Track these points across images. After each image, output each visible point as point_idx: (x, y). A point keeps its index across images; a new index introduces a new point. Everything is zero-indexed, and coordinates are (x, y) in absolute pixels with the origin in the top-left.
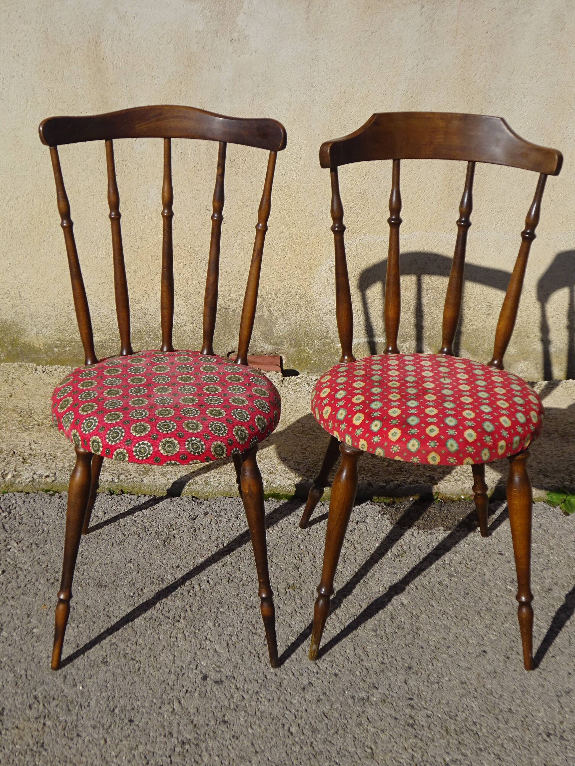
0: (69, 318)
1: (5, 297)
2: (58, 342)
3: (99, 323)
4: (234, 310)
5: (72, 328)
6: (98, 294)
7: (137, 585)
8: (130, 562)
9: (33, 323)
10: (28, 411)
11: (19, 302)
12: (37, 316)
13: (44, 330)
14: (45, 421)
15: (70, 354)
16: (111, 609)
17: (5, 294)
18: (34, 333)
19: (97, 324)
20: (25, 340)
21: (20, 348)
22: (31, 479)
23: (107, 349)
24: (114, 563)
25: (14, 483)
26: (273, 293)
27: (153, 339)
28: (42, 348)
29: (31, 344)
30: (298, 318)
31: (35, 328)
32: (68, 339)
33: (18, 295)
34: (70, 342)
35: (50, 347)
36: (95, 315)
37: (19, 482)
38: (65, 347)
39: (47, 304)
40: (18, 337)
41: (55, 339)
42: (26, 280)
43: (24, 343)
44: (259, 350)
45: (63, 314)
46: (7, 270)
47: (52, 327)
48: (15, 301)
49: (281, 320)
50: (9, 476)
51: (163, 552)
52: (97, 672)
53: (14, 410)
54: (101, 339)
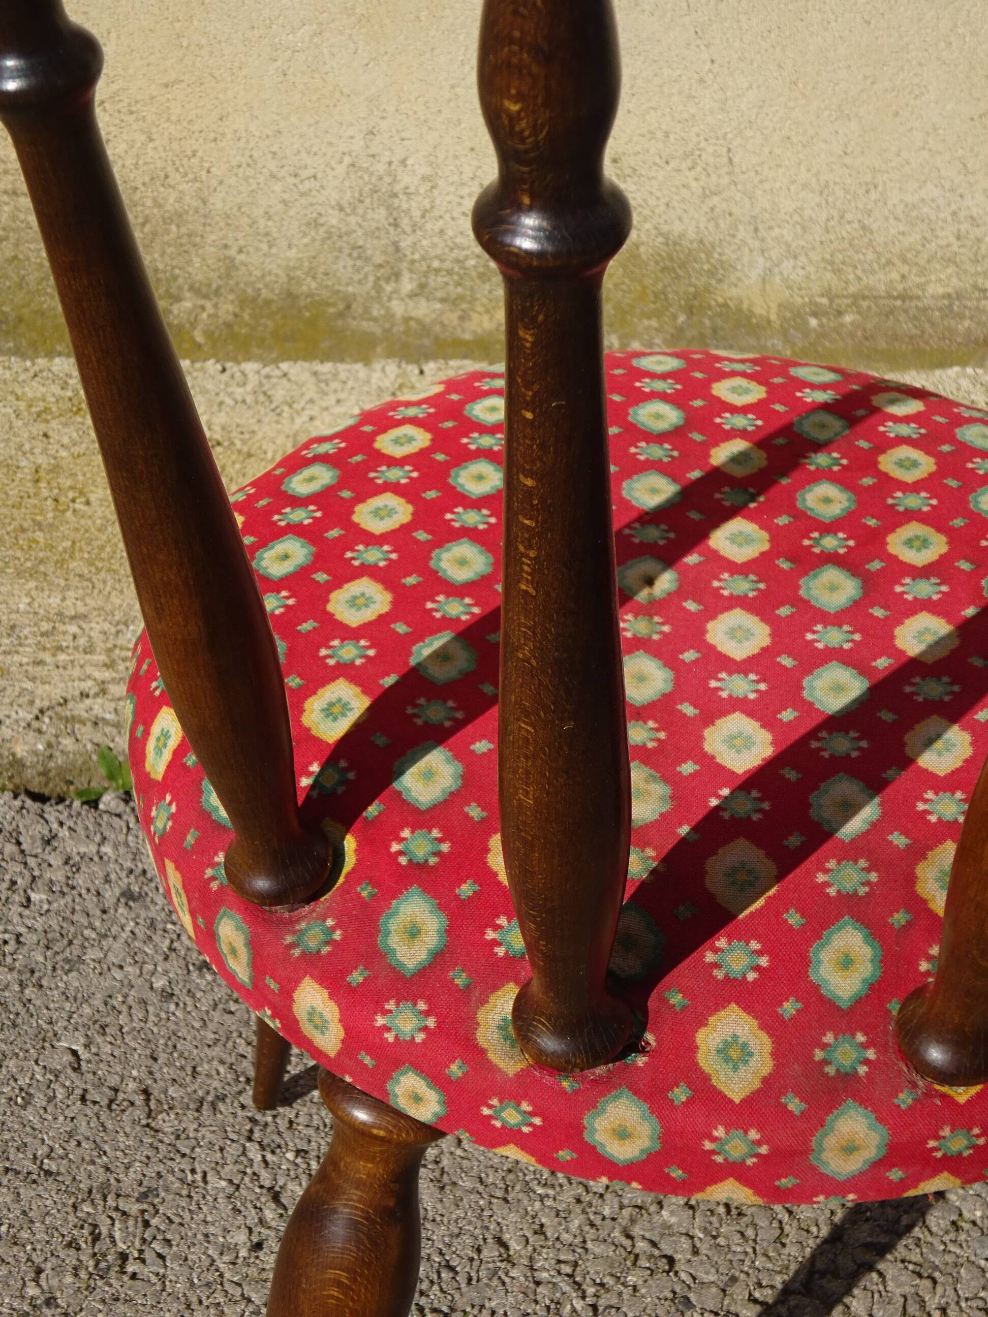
0: (864, 228)
1: (684, 166)
2: (824, 301)
3: (952, 239)
5: (870, 256)
6: (961, 152)
9: (757, 244)
11: (726, 180)
12: (772, 223)
13: (787, 265)
15: (852, 335)
17: (685, 156)
18: (754, 275)
19: (943, 243)
20: (728, 294)
21: (710, 318)
23: (962, 317)
28: (773, 317)
29: (745, 306)
31: (761, 260)
32: (852, 289)
33: (725, 160)
34: (856, 298)
35: (798, 315)
36: (942, 216)
38: (840, 313)
39: (805, 186)
40: (707, 289)
41: (816, 288)
42: (755, 111)
43: (726, 305)
45: (849, 217)
46: (702, 81)
47: (812, 255)
48: (714, 178)
54: (950, 290)
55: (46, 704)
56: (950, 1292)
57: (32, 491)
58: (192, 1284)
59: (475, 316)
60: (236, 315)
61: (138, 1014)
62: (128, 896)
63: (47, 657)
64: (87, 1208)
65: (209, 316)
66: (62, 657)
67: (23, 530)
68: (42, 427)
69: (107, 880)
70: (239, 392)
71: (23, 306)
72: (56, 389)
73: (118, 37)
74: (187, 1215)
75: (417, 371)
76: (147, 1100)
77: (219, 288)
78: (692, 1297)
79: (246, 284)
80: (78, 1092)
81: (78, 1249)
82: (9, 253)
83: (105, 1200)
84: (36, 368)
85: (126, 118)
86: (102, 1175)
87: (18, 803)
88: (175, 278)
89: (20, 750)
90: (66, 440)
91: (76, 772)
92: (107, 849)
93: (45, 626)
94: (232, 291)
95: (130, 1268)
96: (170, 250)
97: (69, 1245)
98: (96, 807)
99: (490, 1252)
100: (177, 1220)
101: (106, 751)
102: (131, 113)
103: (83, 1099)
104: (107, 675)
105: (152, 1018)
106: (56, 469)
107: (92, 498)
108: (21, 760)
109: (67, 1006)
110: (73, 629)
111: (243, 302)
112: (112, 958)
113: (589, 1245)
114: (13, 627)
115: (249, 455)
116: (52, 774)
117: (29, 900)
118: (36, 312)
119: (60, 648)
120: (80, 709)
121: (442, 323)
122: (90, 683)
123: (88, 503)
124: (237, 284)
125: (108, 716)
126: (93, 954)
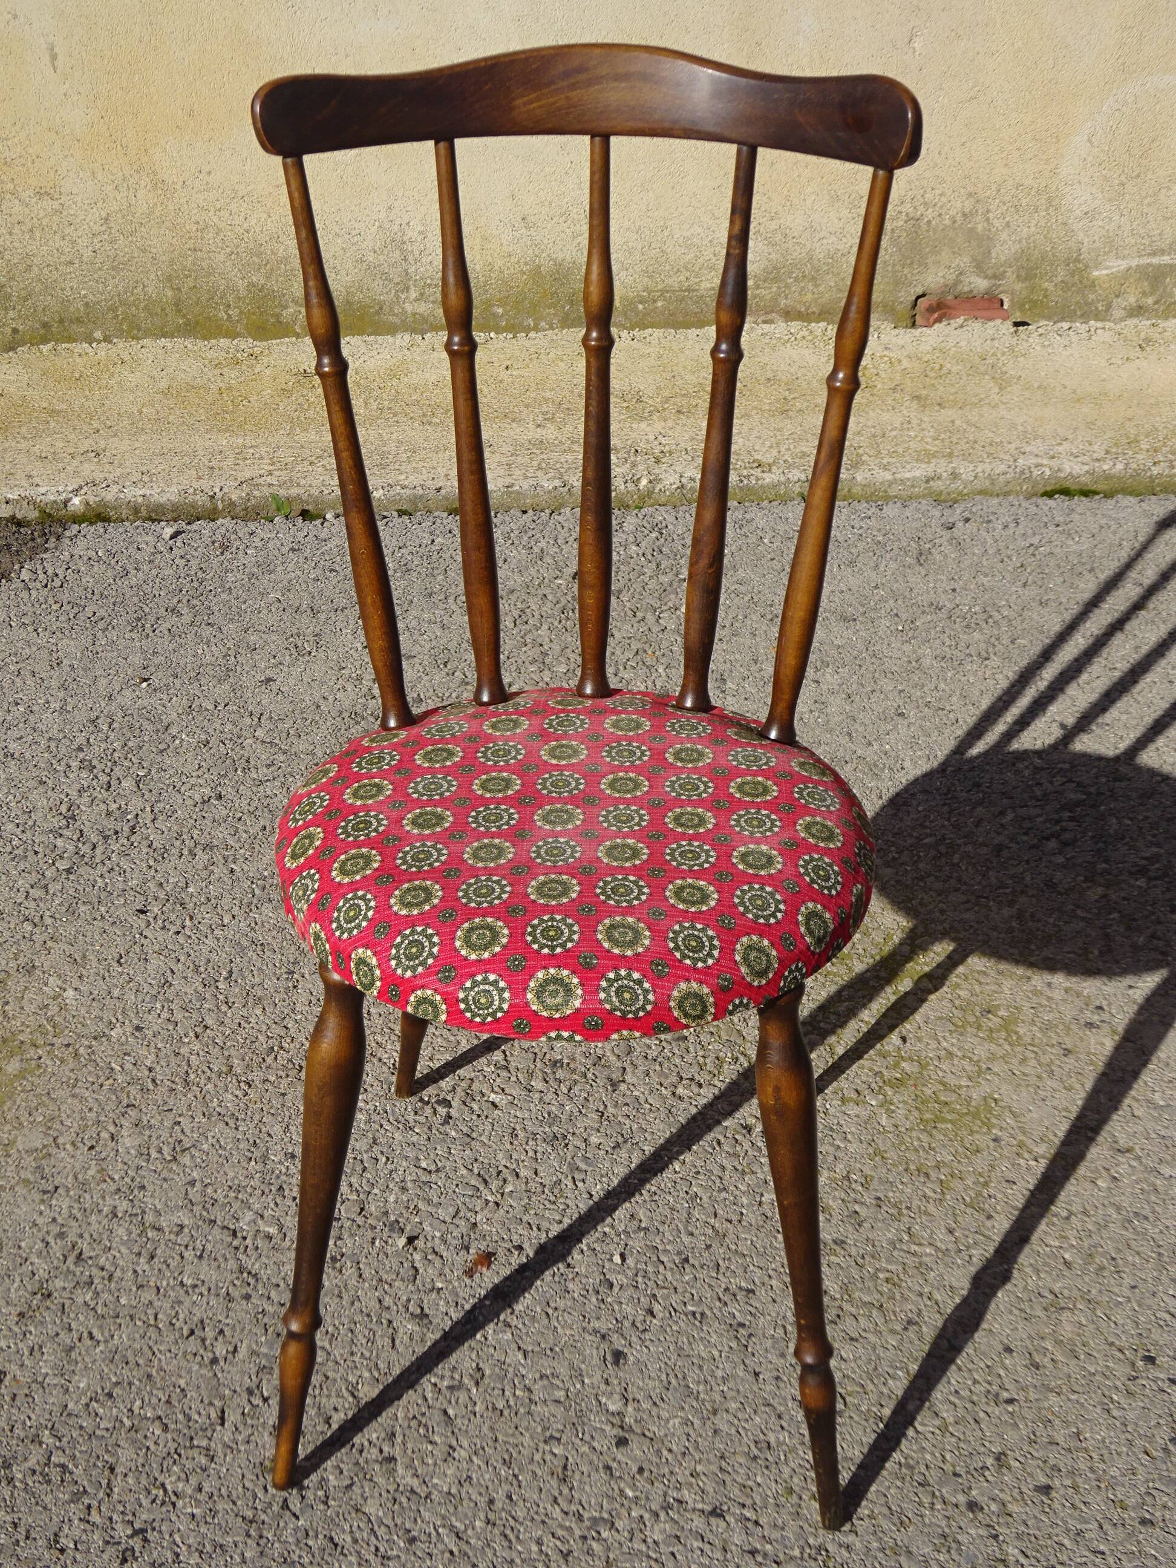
4: (929, 222)
7: (904, 616)
8: (876, 587)
16: (878, 647)
22: (678, 484)
24: (855, 589)
26: (994, 187)
27: (796, 279)
30: (1033, 229)
44: (966, 289)
49: (1004, 236)
50: (644, 482)
51: (923, 573)
52: (895, 727)
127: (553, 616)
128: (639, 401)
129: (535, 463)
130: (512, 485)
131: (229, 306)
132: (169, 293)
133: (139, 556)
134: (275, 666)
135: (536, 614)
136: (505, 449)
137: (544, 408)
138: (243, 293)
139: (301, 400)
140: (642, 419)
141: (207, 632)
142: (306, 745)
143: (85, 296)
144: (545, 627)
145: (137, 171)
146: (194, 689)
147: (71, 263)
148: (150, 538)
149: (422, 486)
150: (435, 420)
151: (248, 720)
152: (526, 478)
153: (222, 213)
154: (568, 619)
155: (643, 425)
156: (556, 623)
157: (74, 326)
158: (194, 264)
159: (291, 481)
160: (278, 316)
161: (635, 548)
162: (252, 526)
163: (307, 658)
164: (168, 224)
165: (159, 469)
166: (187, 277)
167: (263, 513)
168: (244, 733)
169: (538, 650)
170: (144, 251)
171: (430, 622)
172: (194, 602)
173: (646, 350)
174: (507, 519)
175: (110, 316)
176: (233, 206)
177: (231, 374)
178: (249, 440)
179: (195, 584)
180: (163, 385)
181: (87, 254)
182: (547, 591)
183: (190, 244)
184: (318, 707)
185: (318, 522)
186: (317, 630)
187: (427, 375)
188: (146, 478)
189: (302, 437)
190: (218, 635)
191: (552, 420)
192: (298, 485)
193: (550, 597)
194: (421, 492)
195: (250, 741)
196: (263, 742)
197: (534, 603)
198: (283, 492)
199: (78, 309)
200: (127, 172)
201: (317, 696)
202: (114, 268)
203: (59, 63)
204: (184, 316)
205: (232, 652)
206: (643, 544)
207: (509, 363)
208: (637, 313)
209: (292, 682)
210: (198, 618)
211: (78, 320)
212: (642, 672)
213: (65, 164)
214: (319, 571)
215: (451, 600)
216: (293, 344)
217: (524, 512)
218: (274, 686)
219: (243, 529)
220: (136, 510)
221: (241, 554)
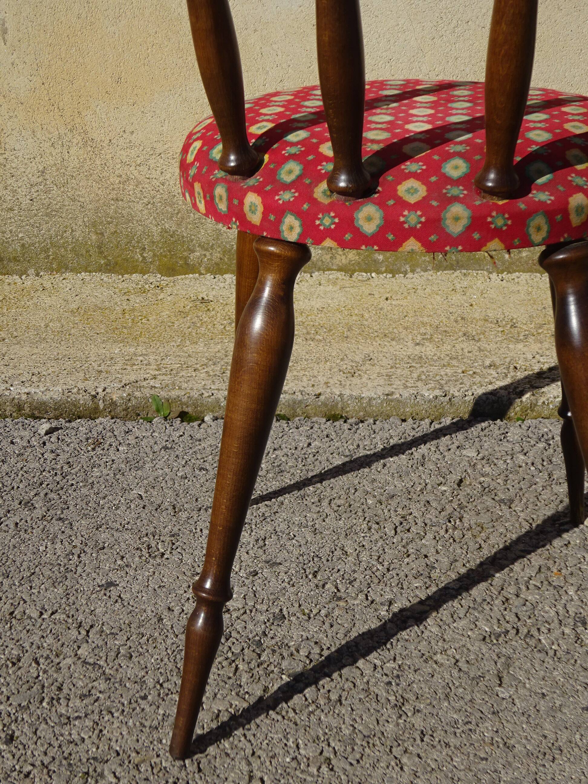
10: (506, 320)
14: (540, 331)
25: (536, 405)
37: (544, 403)
53: (486, 320)
55: (128, 382)
56: (563, 564)
57: (121, 317)
58: (195, 561)
59: (338, 257)
60: (221, 259)
61: (170, 483)
62: (165, 448)
63: (128, 367)
64: (145, 539)
65: (208, 259)
66: (135, 367)
67: (117, 329)
68: (127, 297)
69: (156, 443)
70: (222, 285)
71: (118, 256)
72: (134, 286)
73: (169, 123)
74: (193, 541)
75: (309, 276)
76: (174, 508)
77: (213, 244)
78: (436, 565)
79: (226, 243)
80: (142, 506)
81: (141, 551)
82: (113, 230)
83: (154, 536)
84: (124, 278)
85: (171, 161)
86: (153, 530)
87: (113, 421)
88: (192, 240)
89: (115, 397)
90: (138, 301)
91: (141, 409)
92: (156, 434)
93: (127, 358)
94: (219, 246)
95: (166, 556)
96: (189, 226)
97: (137, 549)
98: (151, 422)
99: (338, 553)
100: (187, 543)
101: (156, 397)
102: (174, 159)
103: (144, 508)
104: (157, 373)
105: (176, 484)
106: (133, 310)
107: (150, 318)
108: (115, 402)
109: (136, 481)
110: (141, 358)
111: (224, 252)
112: (157, 466)
113: (386, 550)
114: (112, 358)
115: (226, 304)
116: (129, 410)
117: (118, 450)
118: (124, 259)
119: (135, 364)
120: (144, 383)
121: (322, 260)
122: (148, 375)
123: (148, 320)
124: (222, 243)
125: (157, 386)
126: (147, 466)
127: (438, 524)
128: (513, 326)
129: (415, 375)
130: (392, 394)
131: (144, 249)
132: (94, 237)
133: (10, 449)
134: (121, 567)
135: (419, 521)
136: (385, 362)
137: (422, 330)
138: (157, 238)
139: (195, 319)
140: (518, 341)
141: (56, 527)
142: (136, 670)
143: (22, 239)
144: (430, 536)
145: (71, 131)
146: (23, 592)
147: (11, 209)
148: (26, 434)
149: (301, 392)
150: (318, 337)
151: (74, 633)
152: (406, 387)
153: (141, 168)
154: (455, 528)
155: (520, 346)
156: (442, 532)
157: (11, 264)
158: (116, 212)
159: (174, 384)
160: (186, 259)
161: (522, 457)
162: (130, 425)
163: (158, 560)
164: (95, 177)
165: (50, 371)
166: (109, 223)
167: (143, 414)
168: (65, 650)
169: (422, 562)
170: (74, 200)
171: (300, 525)
172: (52, 495)
173: (515, 288)
174: (386, 426)
175: (42, 256)
176: (152, 162)
177: (137, 300)
178: (141, 349)
179: (58, 478)
180: (74, 306)
181: (26, 202)
182: (431, 498)
183: (113, 195)
184: (160, 620)
185: (196, 424)
186: (176, 529)
187: (313, 303)
188: (35, 379)
189: (190, 348)
190: (68, 531)
191: (431, 340)
192: (180, 388)
193: (434, 504)
194: (300, 397)
195: (69, 661)
196: (85, 662)
197: (416, 510)
198: (163, 394)
199: (15, 250)
200: (62, 131)
201: (162, 606)
202: (47, 215)
203: (9, 37)
204: (105, 257)
205: (76, 551)
206: (531, 454)
207: (388, 295)
208: (503, 263)
209: (136, 587)
210: (52, 512)
211: (15, 259)
212: (549, 593)
213: (9, 124)
214: (188, 469)
215: (325, 503)
216: (196, 279)
217: (404, 421)
218: (114, 592)
219: (119, 427)
220: (19, 408)
221: (112, 450)
